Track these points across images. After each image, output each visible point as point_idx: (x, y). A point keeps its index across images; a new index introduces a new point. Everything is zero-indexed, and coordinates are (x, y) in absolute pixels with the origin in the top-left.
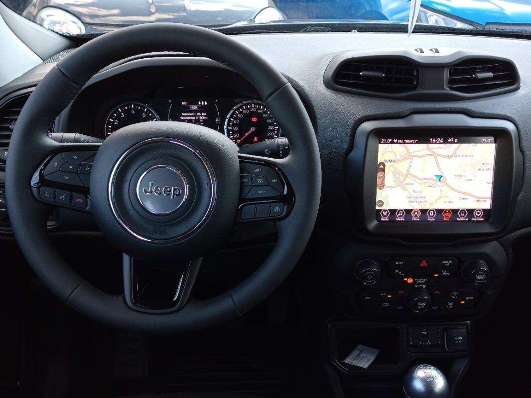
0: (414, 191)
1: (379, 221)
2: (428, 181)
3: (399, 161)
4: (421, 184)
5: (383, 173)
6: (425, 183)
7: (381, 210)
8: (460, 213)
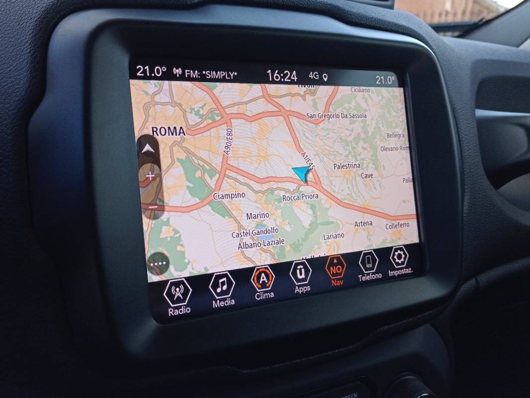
0: (249, 216)
1: (162, 317)
2: (280, 185)
3: (197, 131)
4: (263, 192)
5: (156, 167)
6: (272, 190)
7: (164, 283)
8: (363, 263)
